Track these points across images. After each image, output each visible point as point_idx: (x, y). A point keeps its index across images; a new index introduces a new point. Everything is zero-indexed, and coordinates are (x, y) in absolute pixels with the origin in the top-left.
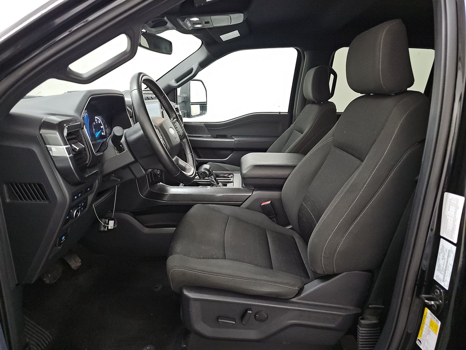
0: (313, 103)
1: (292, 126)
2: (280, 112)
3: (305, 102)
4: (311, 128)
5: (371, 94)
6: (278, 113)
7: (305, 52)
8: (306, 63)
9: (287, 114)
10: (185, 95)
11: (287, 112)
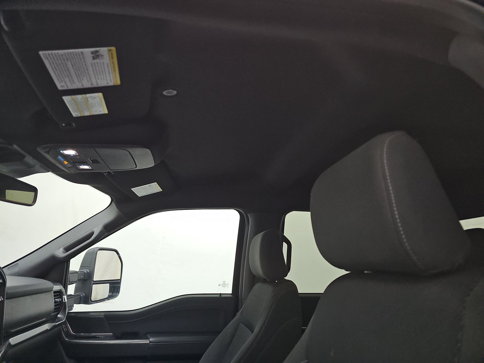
0: (264, 281)
1: (238, 314)
2: (221, 294)
3: (254, 279)
4: (264, 324)
5: (365, 272)
6: (218, 296)
7: (248, 215)
8: (251, 227)
9: (231, 296)
10: (86, 271)
11: (231, 293)
